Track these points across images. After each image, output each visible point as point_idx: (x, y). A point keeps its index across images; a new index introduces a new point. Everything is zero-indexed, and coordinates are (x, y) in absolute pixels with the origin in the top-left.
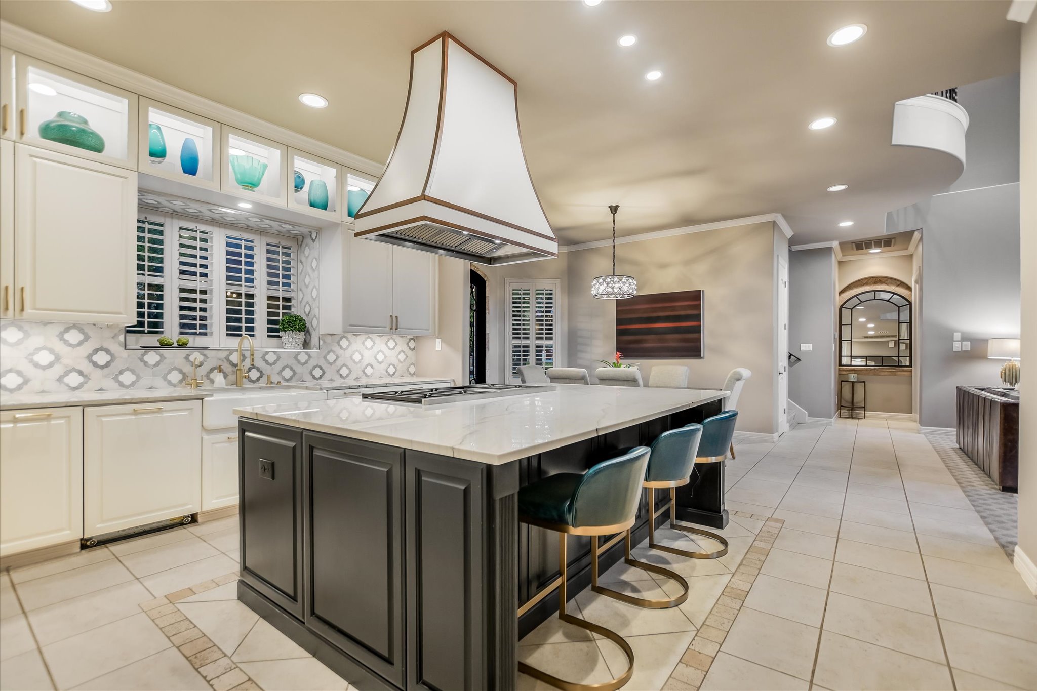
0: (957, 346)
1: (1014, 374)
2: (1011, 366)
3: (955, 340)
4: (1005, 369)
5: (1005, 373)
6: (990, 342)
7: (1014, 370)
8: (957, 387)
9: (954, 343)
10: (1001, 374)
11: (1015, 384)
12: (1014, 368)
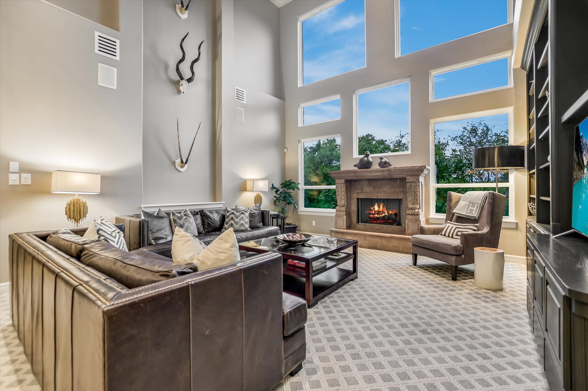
0: (13, 179)
1: (78, 209)
2: (76, 201)
3: (11, 171)
4: (69, 205)
5: (70, 209)
6: (53, 173)
7: (78, 206)
8: (10, 236)
9: (10, 174)
10: (66, 211)
11: (79, 220)
12: (78, 202)
